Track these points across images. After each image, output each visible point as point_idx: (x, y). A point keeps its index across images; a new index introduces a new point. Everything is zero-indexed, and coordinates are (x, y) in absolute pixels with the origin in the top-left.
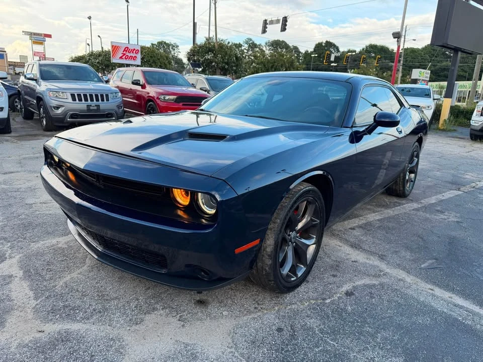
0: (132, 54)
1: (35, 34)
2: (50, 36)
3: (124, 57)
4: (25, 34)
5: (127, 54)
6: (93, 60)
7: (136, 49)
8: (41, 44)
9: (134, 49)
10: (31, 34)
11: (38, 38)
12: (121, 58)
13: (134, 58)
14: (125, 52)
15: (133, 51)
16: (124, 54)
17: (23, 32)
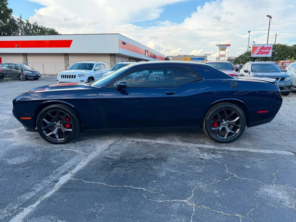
0: (266, 51)
1: (222, 45)
2: (229, 45)
3: (260, 53)
4: (217, 46)
5: (263, 51)
6: (247, 57)
7: (269, 47)
8: (224, 50)
9: (268, 47)
10: (220, 46)
11: (223, 47)
12: (258, 54)
13: (267, 53)
14: (261, 50)
15: (266, 48)
16: (261, 51)
17: (216, 45)
